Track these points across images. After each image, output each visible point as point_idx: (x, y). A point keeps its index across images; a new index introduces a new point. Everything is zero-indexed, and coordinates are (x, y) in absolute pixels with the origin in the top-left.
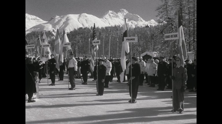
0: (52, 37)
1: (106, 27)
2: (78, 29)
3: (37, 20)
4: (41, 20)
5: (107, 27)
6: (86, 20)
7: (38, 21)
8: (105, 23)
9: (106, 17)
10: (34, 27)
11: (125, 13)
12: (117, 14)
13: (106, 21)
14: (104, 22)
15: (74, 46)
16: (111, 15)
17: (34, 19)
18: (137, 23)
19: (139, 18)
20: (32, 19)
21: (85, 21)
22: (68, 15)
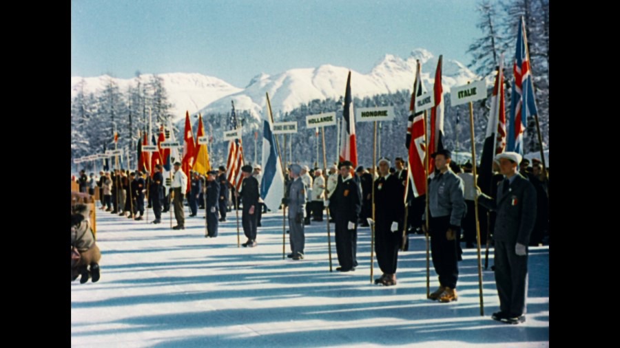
0: (252, 125)
1: (376, 95)
2: (309, 105)
3: (221, 86)
4: (229, 86)
5: (378, 95)
6: (331, 81)
7: (221, 90)
8: (376, 85)
9: (379, 71)
10: (212, 105)
11: (424, 57)
12: (404, 63)
13: (378, 80)
14: (374, 83)
15: (300, 145)
16: (391, 65)
17: (213, 85)
18: (457, 81)
19: (460, 68)
20: (208, 85)
21: (329, 83)
22: (288, 72)
